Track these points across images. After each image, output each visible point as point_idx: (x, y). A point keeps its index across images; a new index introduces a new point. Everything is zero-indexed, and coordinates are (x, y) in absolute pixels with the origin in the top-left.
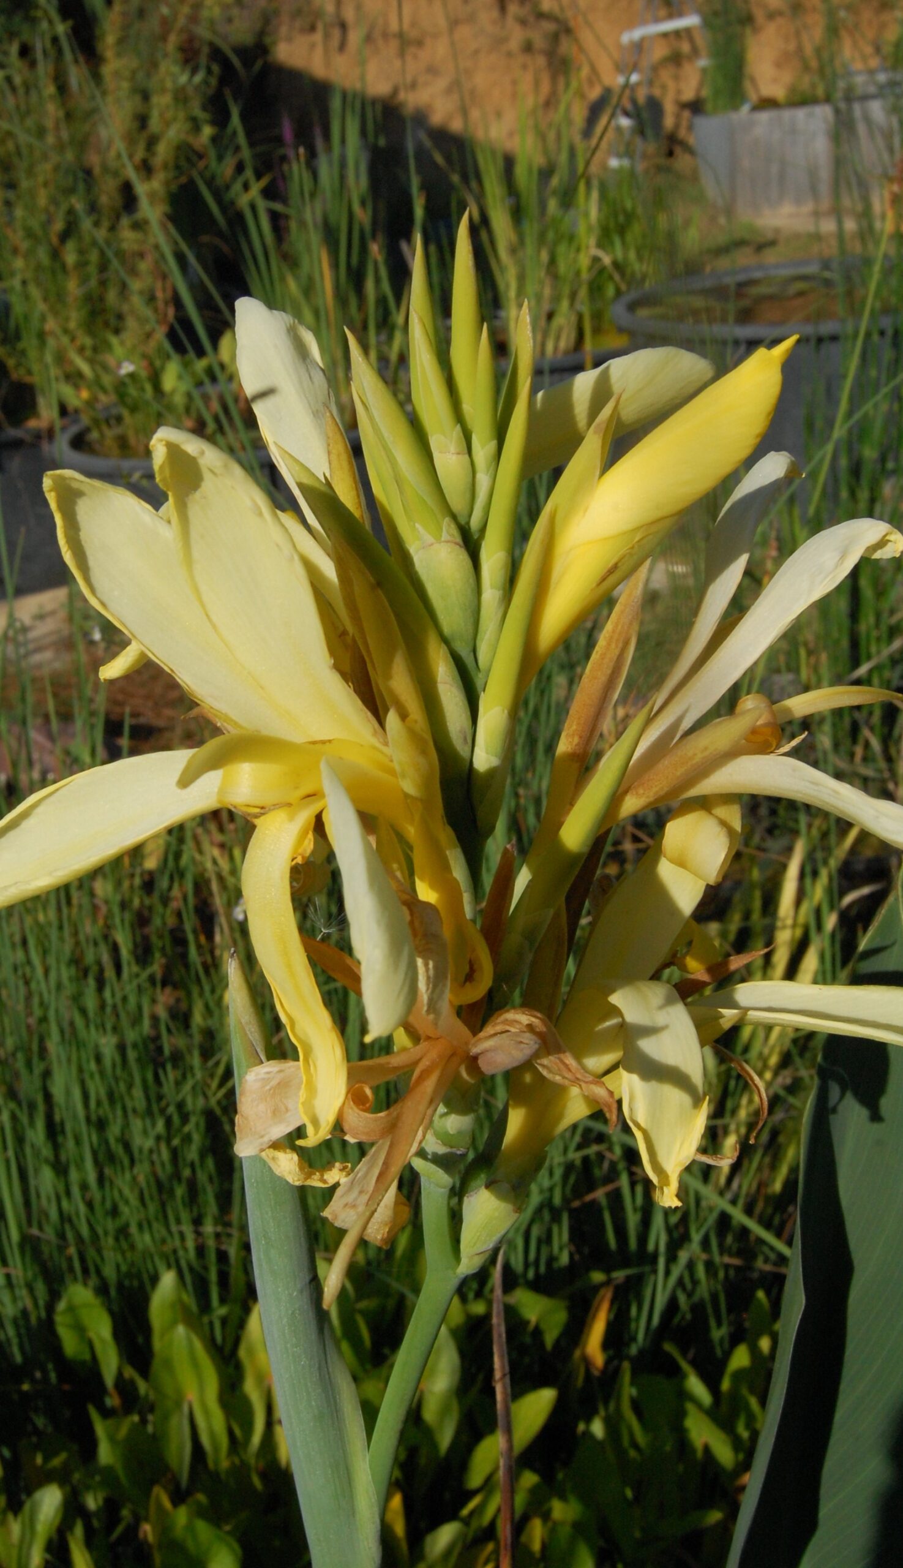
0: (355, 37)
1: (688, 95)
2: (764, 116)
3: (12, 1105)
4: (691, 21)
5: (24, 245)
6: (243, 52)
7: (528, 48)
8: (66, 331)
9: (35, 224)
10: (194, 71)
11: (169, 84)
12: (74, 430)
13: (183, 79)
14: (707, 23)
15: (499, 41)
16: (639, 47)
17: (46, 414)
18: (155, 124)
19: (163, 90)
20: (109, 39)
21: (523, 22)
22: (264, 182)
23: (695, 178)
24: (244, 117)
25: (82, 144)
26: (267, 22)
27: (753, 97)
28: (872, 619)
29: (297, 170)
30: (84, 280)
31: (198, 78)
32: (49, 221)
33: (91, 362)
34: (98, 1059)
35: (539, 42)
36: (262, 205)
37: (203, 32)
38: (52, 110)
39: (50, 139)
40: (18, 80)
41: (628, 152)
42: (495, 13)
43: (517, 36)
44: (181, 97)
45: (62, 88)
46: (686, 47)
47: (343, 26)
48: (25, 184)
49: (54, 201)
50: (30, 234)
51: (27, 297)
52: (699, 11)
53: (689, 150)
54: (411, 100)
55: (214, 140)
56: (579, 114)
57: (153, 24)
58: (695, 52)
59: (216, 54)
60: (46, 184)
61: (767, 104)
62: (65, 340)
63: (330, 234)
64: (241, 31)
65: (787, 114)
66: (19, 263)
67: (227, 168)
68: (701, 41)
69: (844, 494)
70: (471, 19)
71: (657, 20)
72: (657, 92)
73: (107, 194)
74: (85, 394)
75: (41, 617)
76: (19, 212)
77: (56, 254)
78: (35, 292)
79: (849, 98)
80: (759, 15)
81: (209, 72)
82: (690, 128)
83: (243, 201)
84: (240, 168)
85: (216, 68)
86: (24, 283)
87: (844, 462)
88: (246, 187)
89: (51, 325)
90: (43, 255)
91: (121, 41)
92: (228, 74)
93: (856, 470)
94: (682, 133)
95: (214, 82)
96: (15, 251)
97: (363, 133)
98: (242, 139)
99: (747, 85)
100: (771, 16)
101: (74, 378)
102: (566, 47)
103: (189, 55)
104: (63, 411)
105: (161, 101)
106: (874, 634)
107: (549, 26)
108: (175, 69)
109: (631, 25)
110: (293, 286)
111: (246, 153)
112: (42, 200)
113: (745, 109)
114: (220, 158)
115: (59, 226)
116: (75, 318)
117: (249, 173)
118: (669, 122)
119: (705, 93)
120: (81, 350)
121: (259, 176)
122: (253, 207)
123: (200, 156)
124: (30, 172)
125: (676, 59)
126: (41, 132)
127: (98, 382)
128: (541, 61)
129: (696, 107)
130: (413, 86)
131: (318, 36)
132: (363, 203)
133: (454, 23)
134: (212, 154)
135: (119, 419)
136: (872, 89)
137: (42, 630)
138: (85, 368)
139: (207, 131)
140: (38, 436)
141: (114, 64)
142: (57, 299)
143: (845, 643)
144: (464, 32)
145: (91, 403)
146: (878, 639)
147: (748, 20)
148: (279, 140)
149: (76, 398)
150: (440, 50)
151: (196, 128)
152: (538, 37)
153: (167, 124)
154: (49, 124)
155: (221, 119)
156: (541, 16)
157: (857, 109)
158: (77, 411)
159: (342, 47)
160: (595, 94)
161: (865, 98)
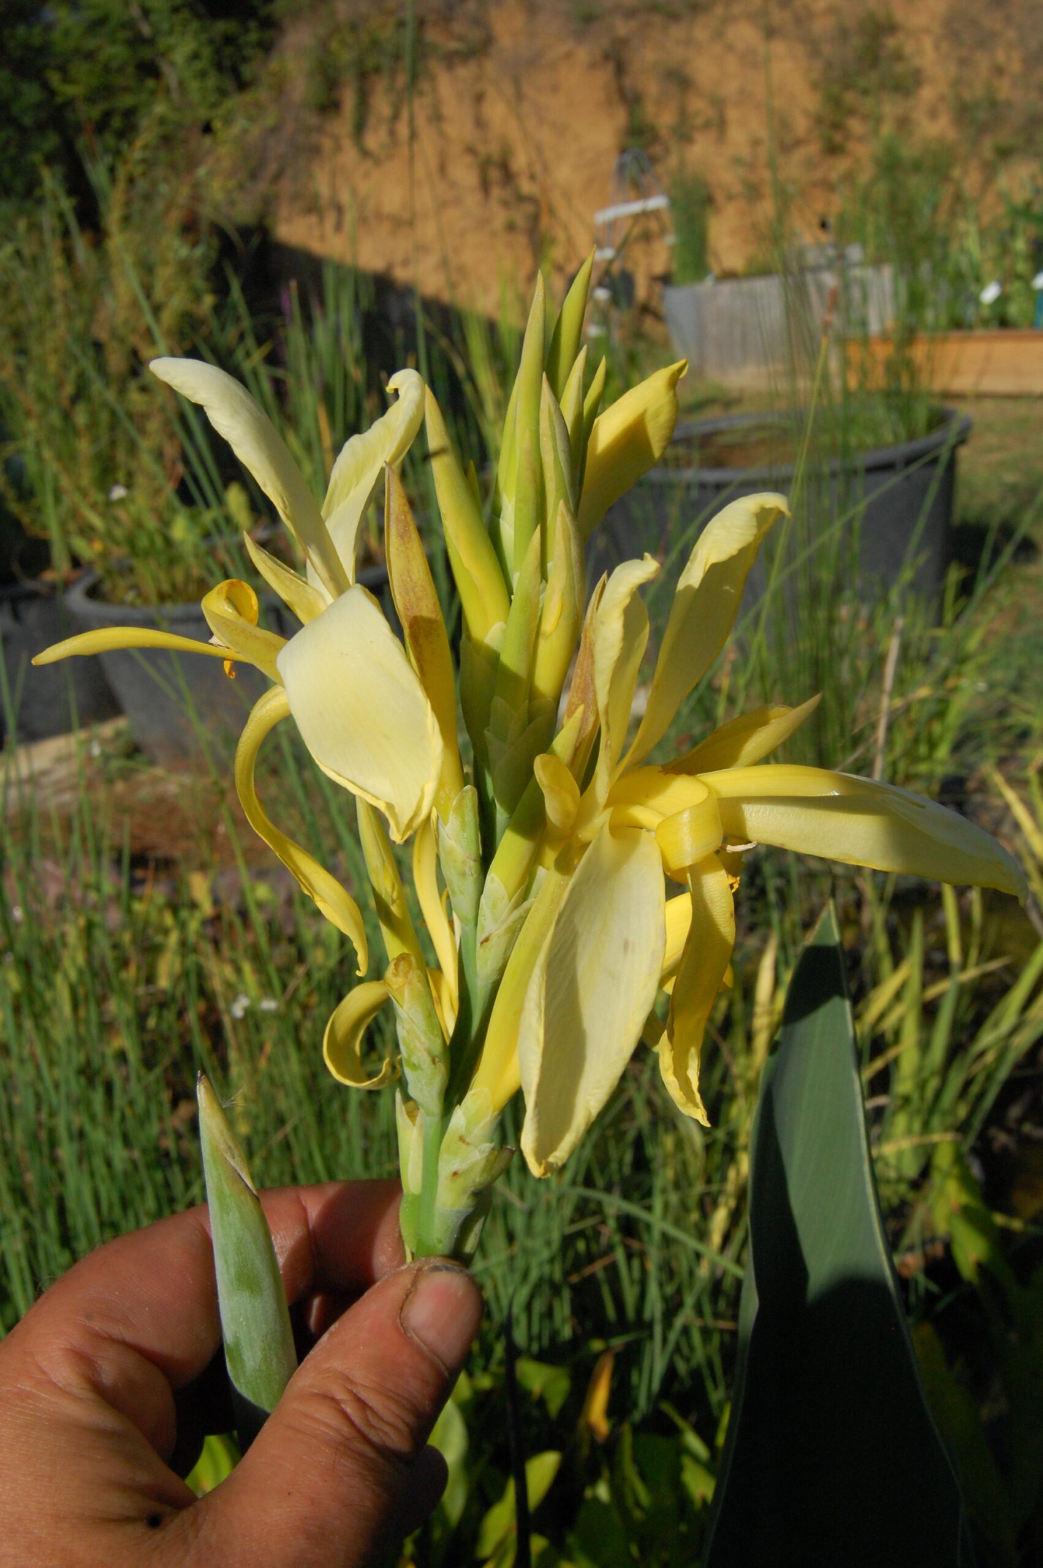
0: (349, 218)
1: (659, 267)
2: (726, 288)
3: (23, 1211)
4: (657, 202)
5: (37, 408)
6: (246, 232)
7: (511, 227)
8: (79, 488)
9: (47, 387)
10: (195, 244)
11: (170, 256)
12: (87, 581)
13: (184, 252)
14: (673, 203)
15: (483, 223)
16: (611, 225)
17: (61, 567)
18: (159, 293)
19: (166, 263)
20: (113, 213)
21: (505, 204)
22: (266, 349)
23: (666, 344)
24: (244, 289)
25: (91, 312)
26: (268, 205)
27: (716, 269)
28: (837, 729)
29: (295, 336)
30: (95, 440)
31: (199, 252)
32: (60, 385)
33: (103, 516)
34: (109, 1164)
35: (521, 222)
36: (264, 372)
37: (207, 212)
38: (60, 282)
39: (59, 308)
40: (27, 254)
41: (604, 321)
42: (478, 196)
43: (500, 217)
44: (185, 268)
45: (69, 255)
46: (654, 226)
47: (339, 210)
48: (36, 349)
49: (65, 367)
50: (41, 397)
51: (39, 457)
52: (667, 193)
53: (658, 317)
54: (401, 274)
55: (218, 309)
56: (559, 284)
57: (160, 205)
58: (663, 232)
59: (218, 231)
60: (56, 351)
61: (729, 276)
62: (77, 497)
63: (327, 395)
64: (244, 212)
65: (746, 286)
66: (31, 425)
67: (231, 334)
68: (667, 218)
69: (803, 614)
70: (458, 201)
71: (627, 201)
72: (629, 266)
73: (116, 361)
74: (98, 546)
75: (60, 760)
76: (31, 377)
77: (67, 416)
78: (47, 454)
79: (802, 270)
80: (719, 197)
81: (209, 245)
82: (662, 298)
83: (246, 367)
84: (242, 337)
85: (215, 242)
86: (38, 444)
87: (802, 585)
88: (248, 355)
89: (65, 482)
90: (55, 418)
91: (126, 219)
92: (227, 248)
93: (814, 593)
94: (654, 303)
95: (214, 254)
96: (28, 414)
97: (357, 300)
98: (242, 309)
99: (712, 261)
100: (730, 198)
101: (87, 531)
102: (545, 221)
103: (189, 228)
104: (76, 562)
105: (164, 274)
106: (839, 745)
107: (529, 208)
108: (176, 243)
109: (604, 204)
111: (246, 323)
112: (53, 365)
113: (709, 283)
114: (223, 329)
115: (69, 389)
116: (87, 476)
117: (250, 341)
118: (641, 291)
119: (675, 267)
120: (94, 506)
121: (260, 342)
122: (255, 373)
123: (203, 322)
124: (41, 338)
125: (647, 237)
126: (49, 302)
127: (109, 534)
128: (522, 240)
129: (666, 280)
130: (406, 263)
131: (314, 219)
132: (357, 364)
133: (442, 205)
134: (214, 323)
135: (131, 570)
136: (823, 261)
137: (62, 772)
138: (96, 521)
139: (209, 300)
140: (53, 587)
141: (117, 241)
142: (68, 459)
143: (813, 755)
144: (451, 214)
145: (105, 555)
146: (843, 748)
147: (709, 201)
148: (278, 311)
149: (87, 550)
150: (428, 230)
151: (197, 297)
152: (520, 217)
153: (170, 293)
154: (57, 295)
155: (221, 290)
156: (521, 198)
157: (809, 278)
158: (91, 564)
159: (339, 227)
161: (816, 269)
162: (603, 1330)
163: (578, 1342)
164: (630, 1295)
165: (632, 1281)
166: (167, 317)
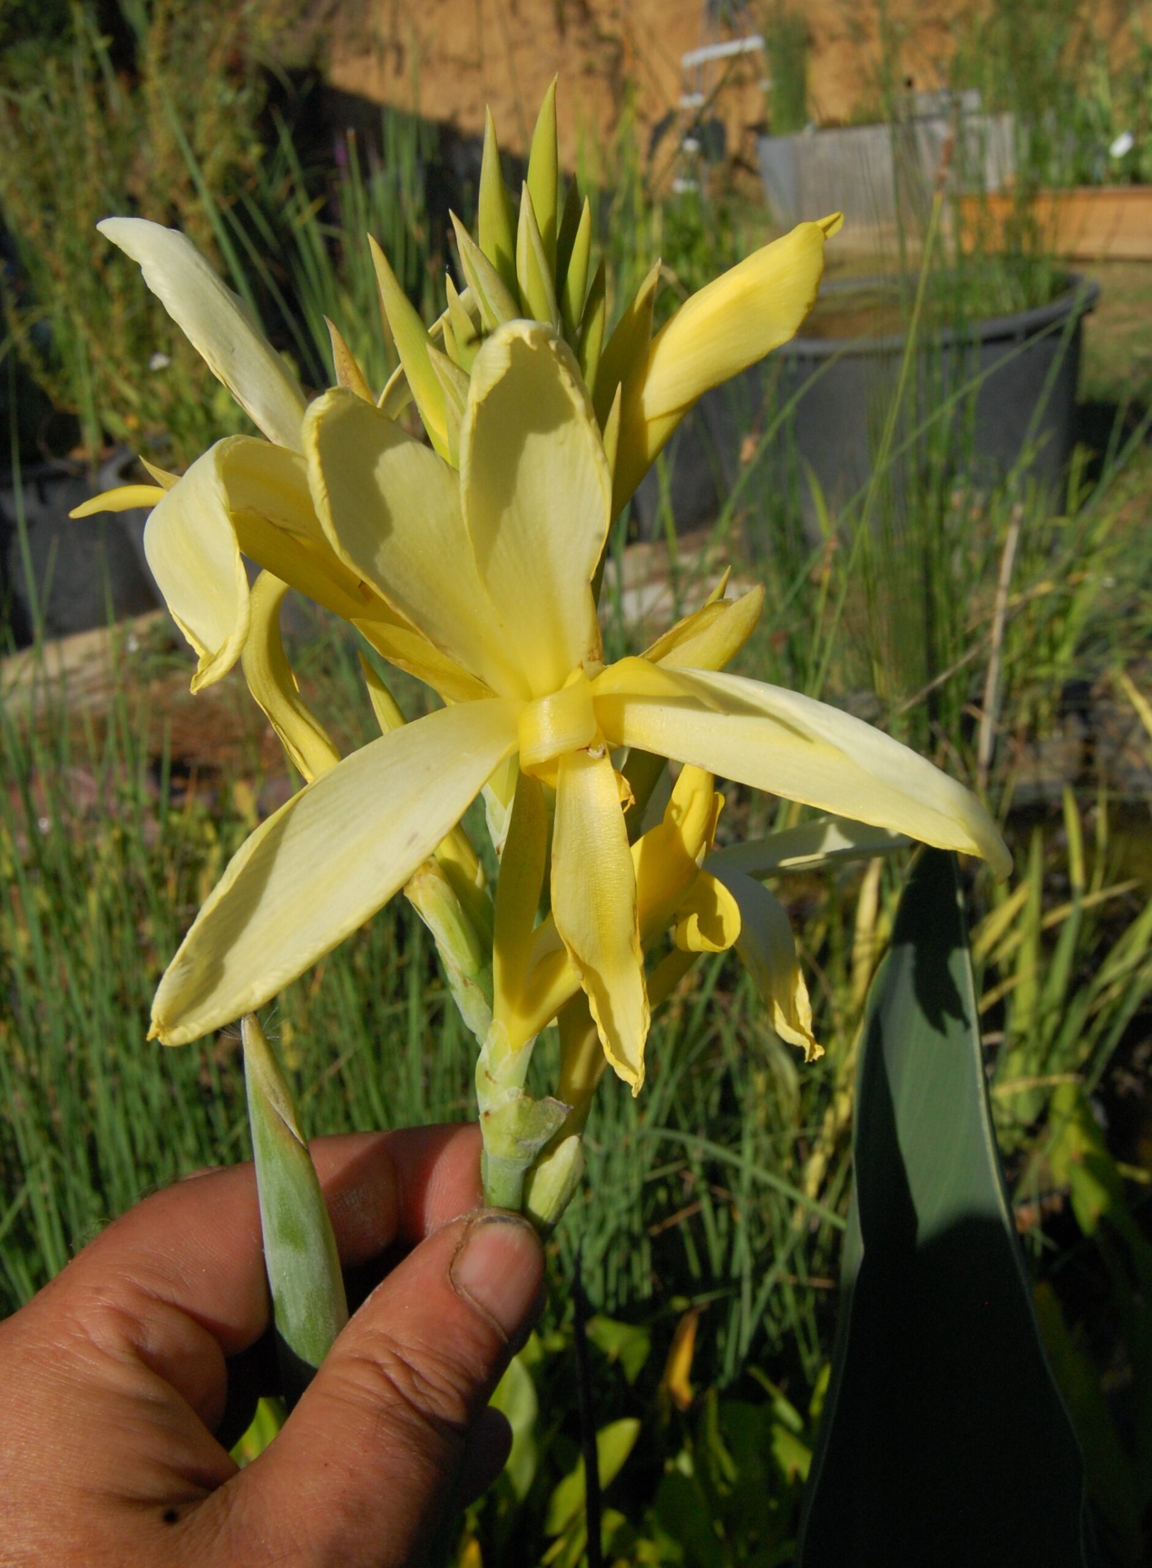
0: (410, 60)
1: (753, 115)
2: (829, 139)
3: (52, 1151)
4: (753, 43)
5: (66, 269)
6: (297, 75)
7: (589, 71)
8: (112, 358)
9: (77, 247)
10: (241, 88)
11: (214, 101)
12: (121, 460)
13: (229, 96)
14: (769, 44)
15: (558, 64)
16: (701, 69)
17: (90, 445)
18: (201, 142)
19: (208, 109)
20: (150, 53)
21: (583, 45)
22: (318, 204)
23: (760, 200)
24: (295, 138)
25: (126, 164)
26: (320, 46)
27: (816, 119)
28: (947, 628)
29: (351, 191)
30: (129, 304)
31: (245, 96)
32: (91, 244)
33: (139, 388)
34: (145, 1099)
35: (600, 65)
36: (316, 231)
37: (253, 53)
38: (92, 129)
39: (91, 159)
40: (55, 98)
41: (693, 175)
42: (554, 36)
43: (577, 60)
44: (228, 114)
45: (102, 101)
46: (747, 69)
47: (399, 50)
48: (64, 204)
50: (71, 257)
51: (69, 324)
52: (763, 33)
53: (751, 171)
54: (467, 123)
55: (266, 160)
56: (643, 134)
57: (201, 46)
58: (758, 76)
59: (266, 73)
60: (87, 206)
61: (831, 125)
62: (110, 368)
64: (294, 53)
65: (849, 136)
66: (60, 288)
67: (279, 188)
68: (763, 62)
69: (914, 500)
70: (530, 42)
71: (719, 42)
72: (720, 113)
74: (133, 422)
75: (90, 657)
76: (60, 235)
77: (99, 278)
78: (78, 319)
79: (912, 119)
80: (821, 37)
81: (256, 90)
82: (756, 150)
83: (297, 224)
84: (292, 191)
85: (263, 86)
86: (66, 309)
87: (912, 468)
88: (299, 210)
89: (97, 352)
90: (86, 280)
91: (165, 61)
92: (276, 92)
93: (925, 477)
94: (747, 156)
95: (261, 100)
96: (56, 276)
97: (419, 152)
98: (292, 160)
99: (811, 109)
100: (833, 38)
101: (121, 405)
102: (627, 65)
103: (234, 71)
104: (108, 439)
105: (207, 121)
106: (950, 646)
107: (609, 50)
108: (220, 86)
109: (693, 45)
110: (349, 307)
111: (297, 174)
113: (808, 132)
114: (271, 181)
115: (101, 249)
116: (121, 344)
117: (301, 196)
118: (733, 142)
119: (770, 114)
120: (128, 378)
121: (312, 197)
122: (306, 232)
123: (248, 175)
124: (70, 193)
125: (740, 82)
126: (80, 152)
127: (145, 409)
128: (601, 85)
129: (760, 129)
130: (471, 110)
131: (373, 60)
132: (419, 220)
133: (513, 46)
134: (261, 176)
135: (169, 448)
136: (934, 109)
137: (94, 669)
138: (130, 393)
139: (256, 151)
140: (84, 468)
141: (155, 82)
142: (100, 325)
143: (921, 656)
144: (523, 56)
145: (140, 431)
146: (954, 649)
147: (809, 41)
148: (331, 163)
149: (121, 426)
150: (498, 73)
151: (243, 146)
152: (599, 58)
153: (213, 142)
154: (89, 144)
155: (270, 140)
156: (602, 39)
157: (919, 128)
158: (124, 442)
159: (399, 70)
160: (657, 116)
161: (927, 118)
162: (686, 1287)
163: (658, 1300)
164: (716, 1249)
165: (719, 1234)
166: (211, 168)
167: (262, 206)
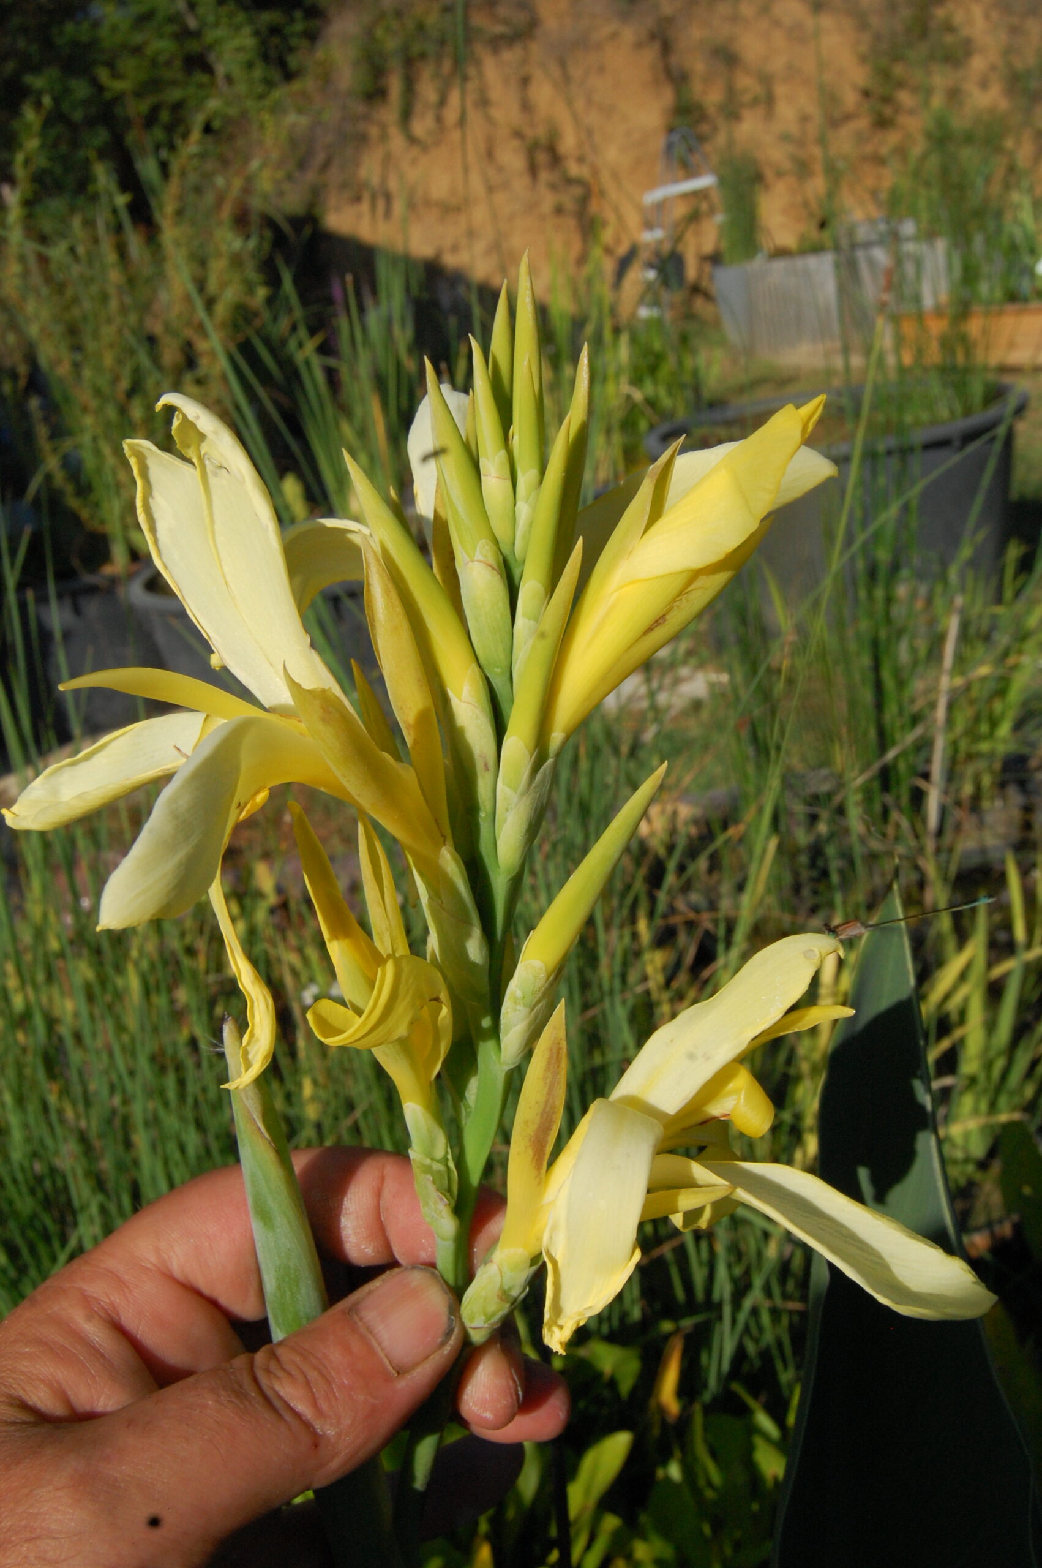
0: (399, 207)
1: (708, 247)
2: (779, 265)
3: (100, 1197)
4: (705, 181)
5: (93, 403)
6: (297, 222)
7: (559, 210)
9: (103, 382)
10: (248, 237)
11: (224, 248)
12: (146, 574)
13: (237, 244)
14: (722, 181)
15: (532, 207)
16: (661, 206)
17: (119, 561)
18: (212, 286)
19: (219, 255)
20: (166, 207)
21: (553, 187)
22: (318, 339)
23: (717, 324)
24: (296, 281)
25: (145, 308)
26: (316, 194)
27: (767, 247)
28: (896, 708)
31: (252, 244)
32: (116, 380)
34: (182, 1149)
35: (569, 204)
36: (316, 362)
37: (256, 203)
38: (115, 276)
39: (114, 304)
40: (81, 250)
41: (656, 303)
42: (527, 180)
43: (548, 201)
44: (236, 261)
45: (122, 251)
46: (704, 206)
47: (388, 198)
48: (91, 346)
49: (120, 361)
50: (98, 392)
51: (97, 452)
52: (714, 171)
53: (708, 297)
54: (450, 261)
55: (270, 301)
56: (609, 266)
57: (209, 198)
58: (712, 211)
59: (269, 222)
60: (111, 346)
61: (781, 253)
63: (380, 382)
64: (293, 202)
65: (799, 263)
66: (88, 421)
67: (284, 324)
68: (716, 197)
69: (862, 594)
70: (506, 186)
71: (676, 181)
72: (680, 247)
73: (170, 355)
76: (87, 373)
77: (123, 411)
78: (106, 448)
79: (854, 246)
80: (769, 174)
81: (262, 238)
82: (711, 278)
83: (299, 357)
84: (294, 328)
85: (268, 234)
86: (95, 439)
87: (861, 565)
88: (301, 345)
89: (122, 476)
90: (111, 413)
91: (179, 213)
92: (280, 241)
93: (872, 573)
94: (704, 284)
95: (267, 246)
96: (85, 409)
97: (408, 289)
98: (294, 300)
99: (762, 239)
100: (780, 174)
102: (594, 207)
103: (241, 220)
104: (133, 554)
105: (218, 267)
106: (898, 724)
107: (577, 191)
108: (230, 235)
109: (653, 185)
110: (347, 430)
111: (298, 313)
112: (108, 360)
113: (758, 262)
114: (275, 319)
115: (125, 384)
117: (302, 332)
118: (691, 272)
119: (724, 245)
121: (312, 332)
122: (308, 363)
123: (256, 314)
124: (96, 335)
125: (694, 217)
126: (104, 298)
128: (571, 222)
129: (715, 259)
130: (455, 249)
131: (365, 206)
132: (410, 351)
133: (491, 189)
134: (266, 315)
136: (874, 237)
139: (262, 292)
140: (114, 581)
141: (170, 233)
143: (872, 733)
144: (500, 197)
146: (903, 728)
147: (758, 178)
148: (329, 301)
150: (479, 215)
151: (250, 289)
152: (568, 200)
153: (223, 285)
154: (112, 291)
155: (274, 281)
156: (569, 181)
157: (860, 254)
159: (388, 213)
160: (622, 250)
161: (868, 245)
162: (671, 1311)
163: (647, 1323)
164: (699, 1276)
165: (701, 1263)
166: (221, 310)
167: (267, 342)
